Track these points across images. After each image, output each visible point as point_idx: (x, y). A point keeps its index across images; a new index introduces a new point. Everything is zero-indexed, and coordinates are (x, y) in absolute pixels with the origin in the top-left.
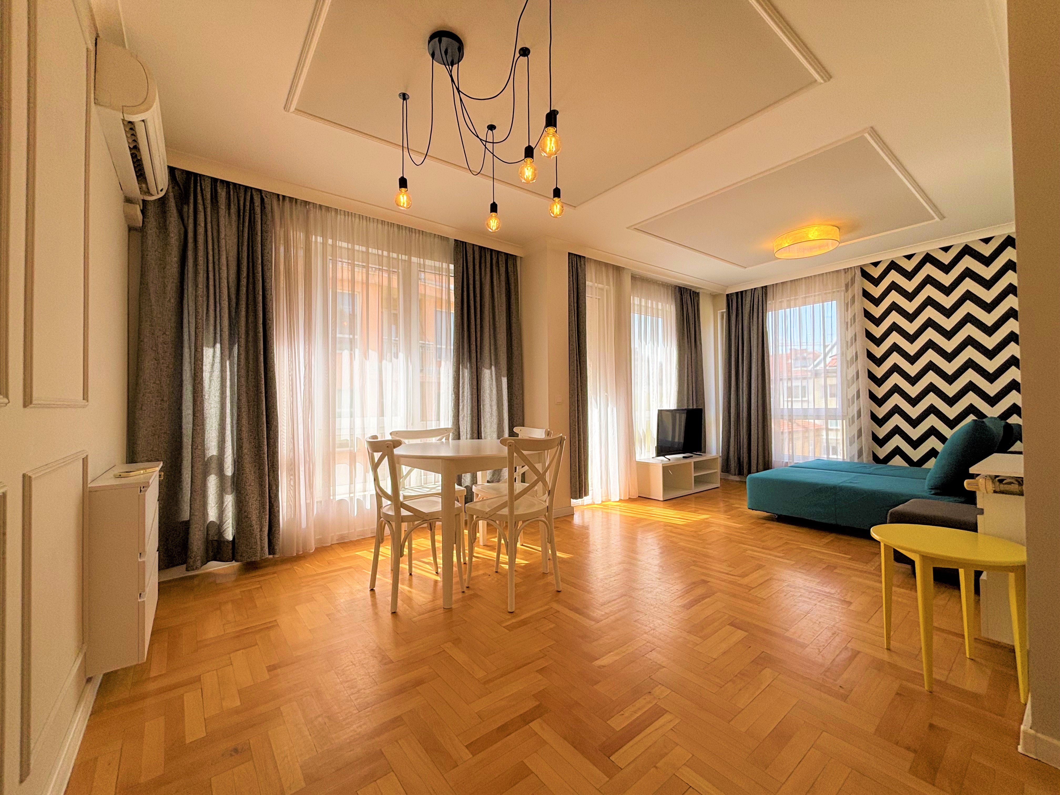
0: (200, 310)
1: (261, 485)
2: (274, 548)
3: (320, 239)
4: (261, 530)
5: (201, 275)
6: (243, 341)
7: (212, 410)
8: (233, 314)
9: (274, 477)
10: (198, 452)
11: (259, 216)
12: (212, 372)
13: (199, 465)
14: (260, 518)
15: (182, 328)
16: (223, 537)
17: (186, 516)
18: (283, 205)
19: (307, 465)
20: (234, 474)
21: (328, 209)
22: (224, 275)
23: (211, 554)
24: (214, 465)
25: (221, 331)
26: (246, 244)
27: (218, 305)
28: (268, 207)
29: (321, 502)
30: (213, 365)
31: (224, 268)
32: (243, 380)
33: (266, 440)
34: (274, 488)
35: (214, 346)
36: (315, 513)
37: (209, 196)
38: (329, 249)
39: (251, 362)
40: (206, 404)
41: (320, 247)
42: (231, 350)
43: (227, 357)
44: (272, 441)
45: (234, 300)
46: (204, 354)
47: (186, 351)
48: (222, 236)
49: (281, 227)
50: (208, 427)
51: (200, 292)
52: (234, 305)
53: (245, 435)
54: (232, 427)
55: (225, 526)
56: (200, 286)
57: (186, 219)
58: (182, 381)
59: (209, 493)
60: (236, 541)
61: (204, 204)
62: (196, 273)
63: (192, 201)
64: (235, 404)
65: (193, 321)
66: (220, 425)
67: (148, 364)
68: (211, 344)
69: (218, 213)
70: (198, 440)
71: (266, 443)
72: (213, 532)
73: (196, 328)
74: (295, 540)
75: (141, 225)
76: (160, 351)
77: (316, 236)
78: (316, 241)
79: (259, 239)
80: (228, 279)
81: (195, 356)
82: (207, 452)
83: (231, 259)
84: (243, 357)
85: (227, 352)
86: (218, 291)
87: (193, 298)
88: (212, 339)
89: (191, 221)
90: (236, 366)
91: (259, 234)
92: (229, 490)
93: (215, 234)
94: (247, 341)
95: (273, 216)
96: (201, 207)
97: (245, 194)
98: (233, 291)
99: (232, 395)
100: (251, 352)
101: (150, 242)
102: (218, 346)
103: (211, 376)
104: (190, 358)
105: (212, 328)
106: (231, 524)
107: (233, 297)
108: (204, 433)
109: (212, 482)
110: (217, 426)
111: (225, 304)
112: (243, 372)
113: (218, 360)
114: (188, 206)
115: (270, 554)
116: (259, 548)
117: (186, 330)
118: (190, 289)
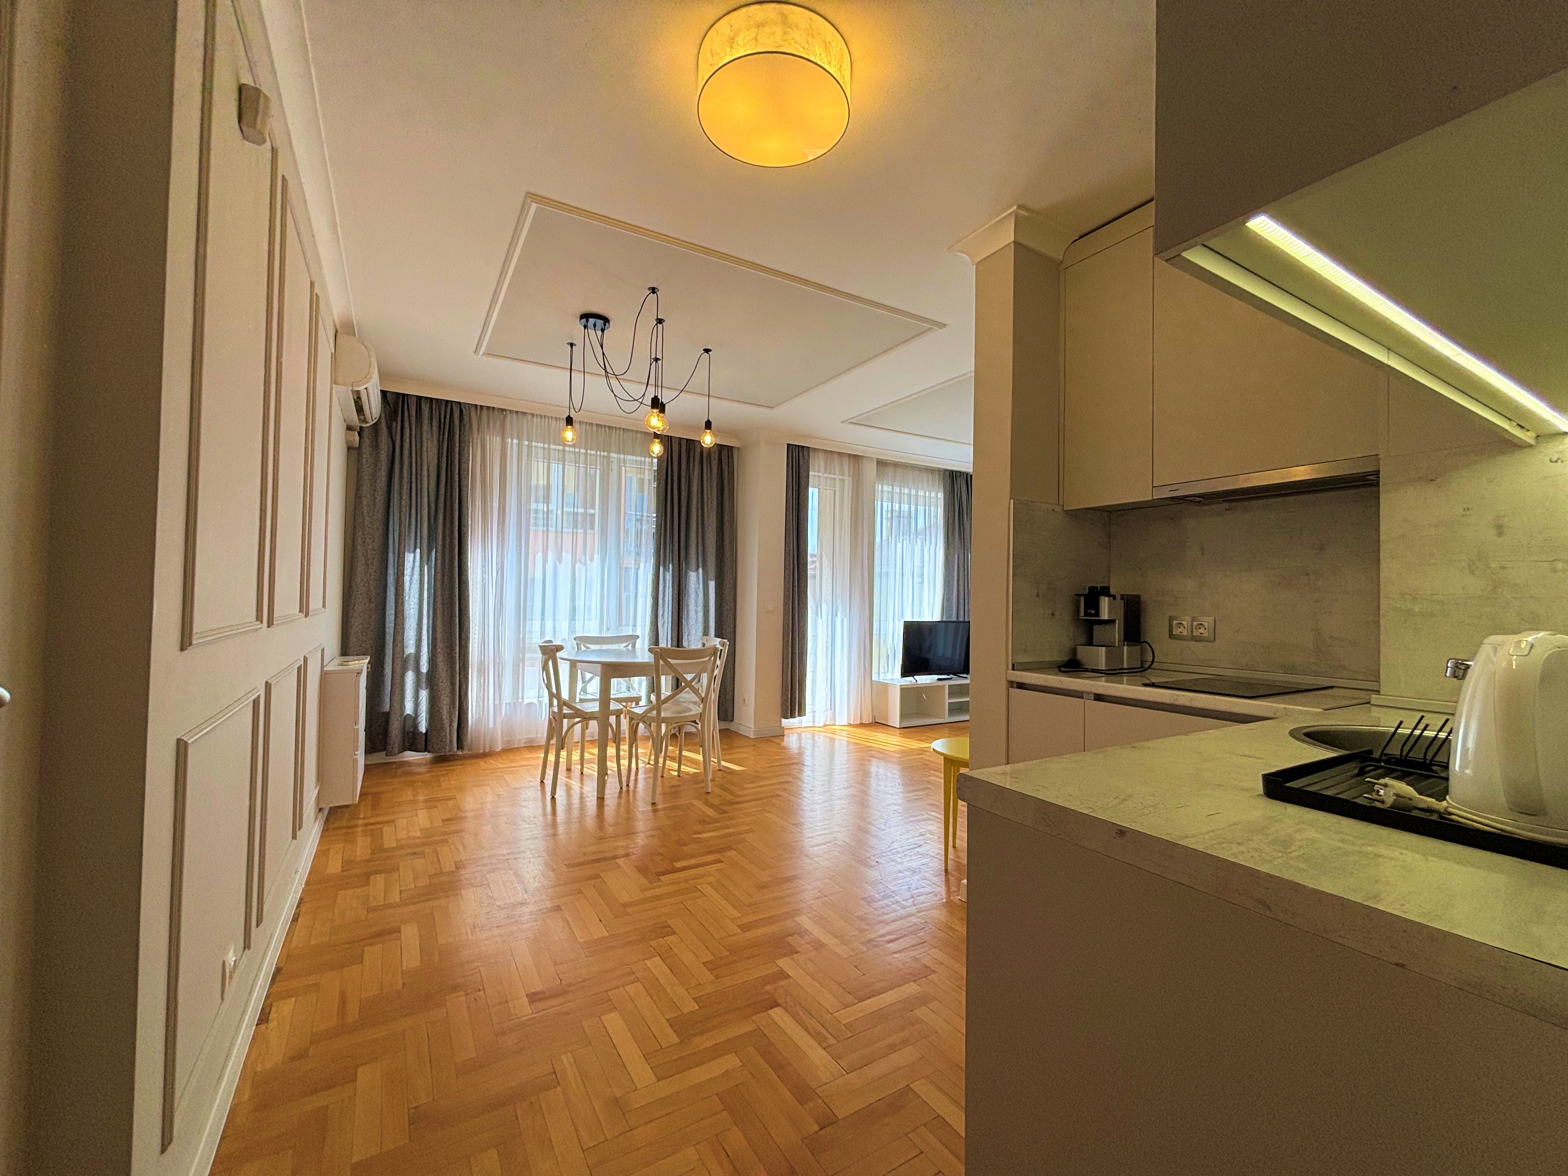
0: (403, 520)
1: (453, 684)
2: (462, 744)
3: (515, 441)
4: (450, 725)
5: (405, 487)
6: (440, 548)
7: (412, 611)
8: (432, 521)
9: (464, 676)
10: (398, 649)
11: (458, 427)
12: (412, 576)
13: (398, 661)
14: (451, 715)
15: (388, 534)
16: (418, 730)
17: (387, 708)
18: (480, 415)
19: (497, 668)
20: (428, 671)
21: (524, 413)
22: (425, 485)
23: (407, 745)
24: (411, 663)
25: (421, 537)
26: (445, 454)
27: (419, 513)
28: (466, 418)
29: (510, 704)
30: (413, 569)
31: (425, 479)
32: (439, 584)
33: (458, 641)
34: (464, 686)
35: (414, 552)
36: (503, 714)
37: (414, 413)
38: (525, 450)
39: (447, 567)
40: (406, 606)
41: (515, 448)
42: (429, 554)
43: (425, 563)
44: (464, 642)
45: (433, 508)
46: (406, 559)
47: (391, 555)
48: (425, 449)
49: (478, 434)
50: (407, 626)
51: (404, 503)
52: (433, 513)
53: (439, 635)
54: (428, 627)
55: (419, 719)
56: (404, 497)
57: (394, 434)
58: (386, 584)
59: (407, 687)
60: (429, 733)
61: (410, 421)
62: (401, 487)
63: (400, 419)
64: (432, 605)
65: (397, 528)
66: (418, 625)
67: (360, 568)
68: (412, 550)
69: (421, 427)
70: (399, 638)
71: (458, 643)
72: (409, 723)
73: (400, 536)
74: (482, 738)
75: (357, 446)
76: (370, 557)
77: (512, 439)
78: (512, 443)
79: (457, 450)
80: (428, 488)
81: (398, 561)
82: (406, 649)
83: (431, 469)
84: (439, 561)
85: (425, 558)
86: (419, 500)
87: (398, 507)
88: (412, 545)
89: (398, 437)
90: (433, 570)
91: (457, 445)
92: (424, 685)
93: (419, 446)
94: (444, 545)
95: (471, 426)
96: (407, 424)
97: (446, 406)
98: (433, 499)
99: (428, 597)
100: (447, 557)
101: (365, 460)
102: (418, 551)
103: (411, 579)
104: (394, 562)
105: (413, 535)
106: (424, 718)
107: (433, 505)
108: (404, 632)
109: (410, 677)
110: (415, 626)
111: (425, 513)
112: (439, 576)
113: (417, 564)
114: (397, 423)
115: (458, 748)
116: (448, 741)
117: (391, 536)
118: (396, 500)
